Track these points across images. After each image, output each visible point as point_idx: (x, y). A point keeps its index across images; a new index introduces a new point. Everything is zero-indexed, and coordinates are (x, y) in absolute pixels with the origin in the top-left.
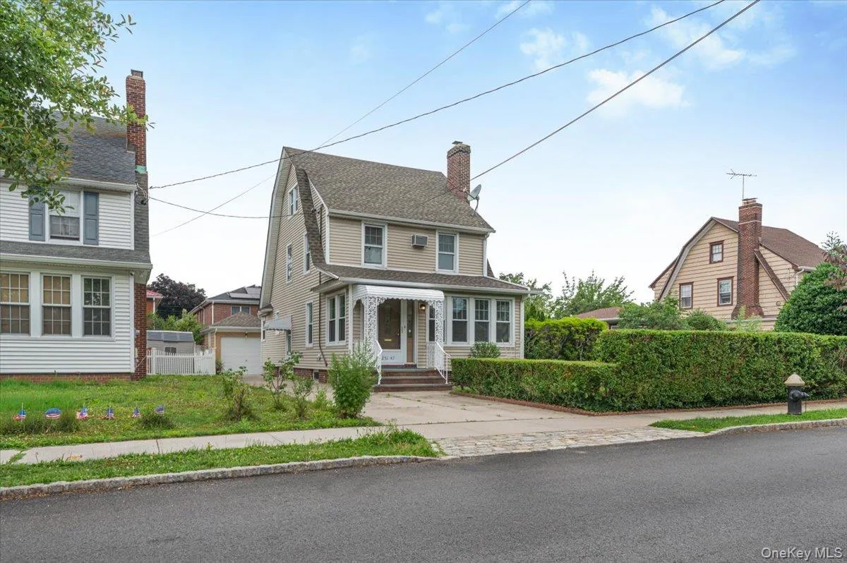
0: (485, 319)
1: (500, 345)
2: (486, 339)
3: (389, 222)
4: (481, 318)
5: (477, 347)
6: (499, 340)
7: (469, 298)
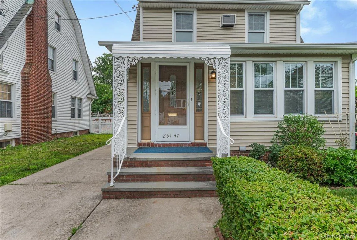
0: (299, 87)
1: (321, 118)
2: (301, 111)
3: (198, 6)
4: (294, 86)
5: (287, 121)
6: (318, 111)
7: (276, 62)
